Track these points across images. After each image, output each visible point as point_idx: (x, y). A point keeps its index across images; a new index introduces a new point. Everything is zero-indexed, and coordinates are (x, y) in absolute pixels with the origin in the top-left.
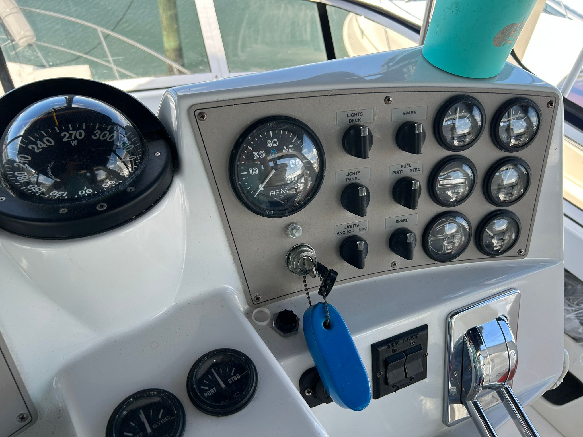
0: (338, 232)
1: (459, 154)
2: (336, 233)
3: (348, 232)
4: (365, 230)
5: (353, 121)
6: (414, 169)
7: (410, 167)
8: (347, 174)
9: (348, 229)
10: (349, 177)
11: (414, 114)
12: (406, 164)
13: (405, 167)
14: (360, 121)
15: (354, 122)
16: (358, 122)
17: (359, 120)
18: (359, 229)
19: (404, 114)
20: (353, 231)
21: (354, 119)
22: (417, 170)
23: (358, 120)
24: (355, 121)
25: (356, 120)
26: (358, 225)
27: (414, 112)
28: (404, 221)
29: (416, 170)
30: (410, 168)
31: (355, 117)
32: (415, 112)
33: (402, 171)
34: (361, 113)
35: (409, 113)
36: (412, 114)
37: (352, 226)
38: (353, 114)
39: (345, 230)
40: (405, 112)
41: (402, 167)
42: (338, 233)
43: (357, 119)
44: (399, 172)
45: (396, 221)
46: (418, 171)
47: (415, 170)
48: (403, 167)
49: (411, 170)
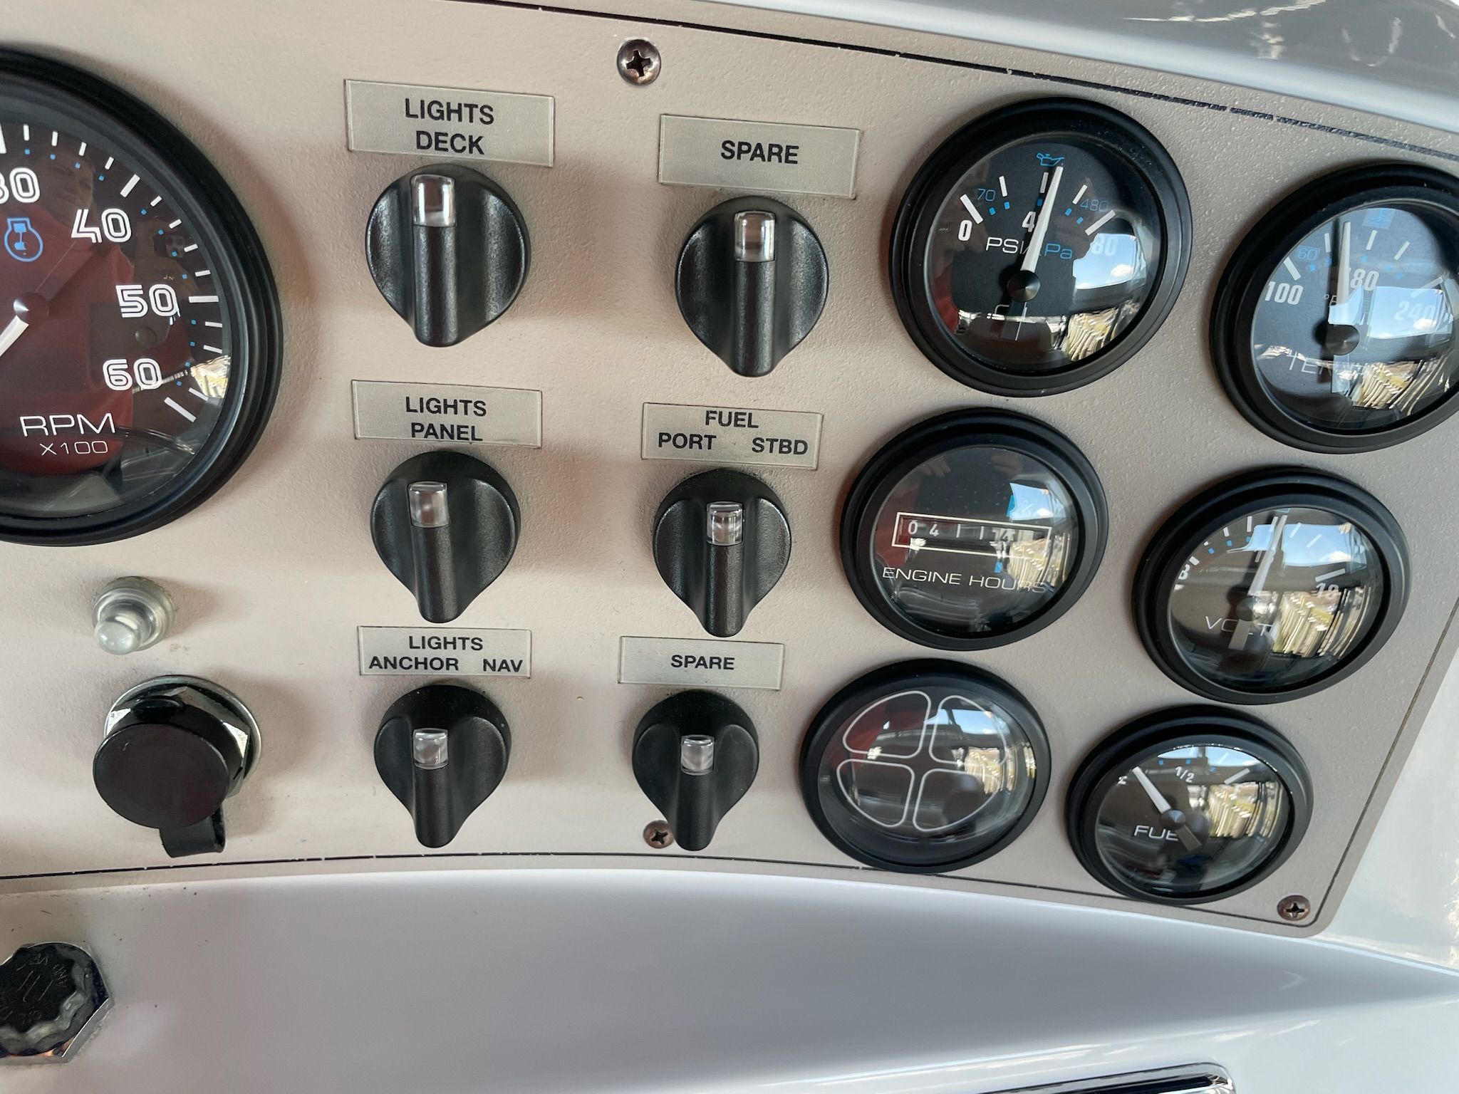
0: (375, 658)
1: (1024, 411)
2: (366, 662)
3: (425, 663)
4: (516, 669)
5: (441, 145)
6: (772, 441)
7: (750, 425)
8: (415, 405)
9: (428, 653)
10: (426, 418)
11: (787, 161)
12: (734, 412)
13: (725, 420)
14: (481, 152)
15: (446, 150)
16: (466, 156)
17: (474, 144)
18: (486, 662)
19: (728, 154)
20: (452, 663)
21: (446, 135)
22: (786, 446)
23: (467, 143)
24: (448, 145)
25: (458, 139)
26: (477, 644)
27: (786, 154)
28: (712, 663)
29: (781, 446)
30: (753, 433)
31: (451, 126)
32: (791, 151)
33: (710, 437)
34: (486, 110)
35: (758, 153)
36: (775, 158)
37: (446, 643)
38: (441, 105)
39: (413, 654)
40: (733, 144)
41: (708, 418)
42: (375, 662)
43: (463, 138)
44: (693, 440)
45: (673, 659)
46: (796, 452)
47: (777, 445)
48: (714, 423)
49: (758, 444)
